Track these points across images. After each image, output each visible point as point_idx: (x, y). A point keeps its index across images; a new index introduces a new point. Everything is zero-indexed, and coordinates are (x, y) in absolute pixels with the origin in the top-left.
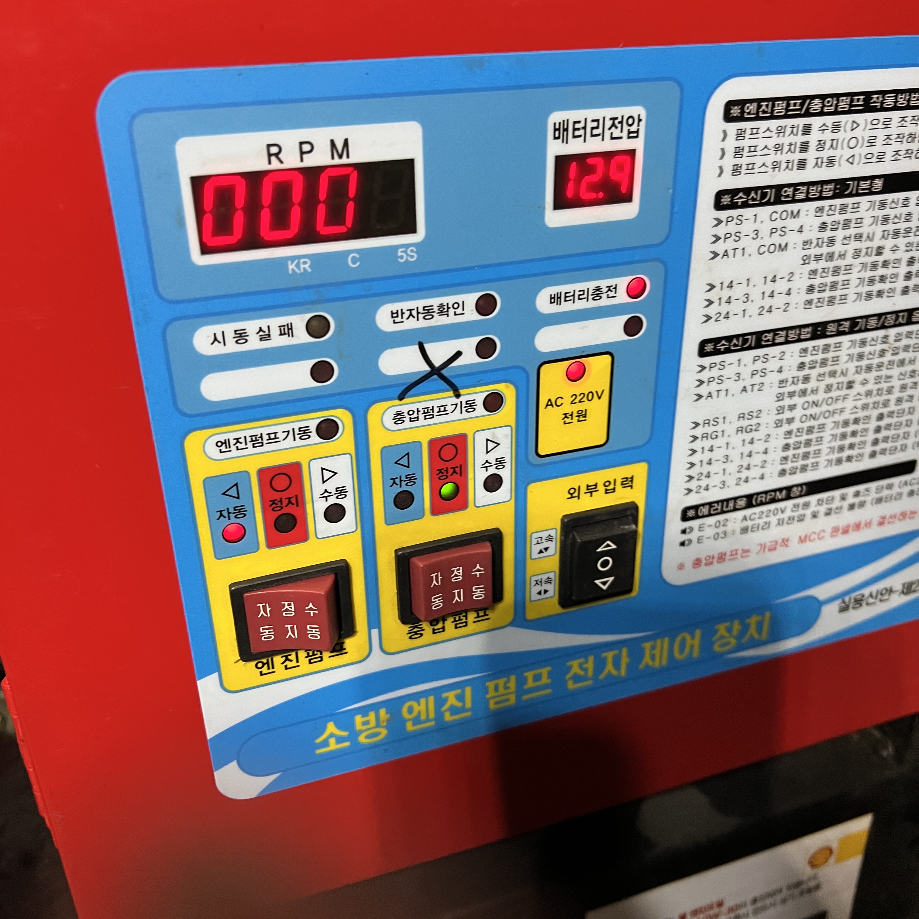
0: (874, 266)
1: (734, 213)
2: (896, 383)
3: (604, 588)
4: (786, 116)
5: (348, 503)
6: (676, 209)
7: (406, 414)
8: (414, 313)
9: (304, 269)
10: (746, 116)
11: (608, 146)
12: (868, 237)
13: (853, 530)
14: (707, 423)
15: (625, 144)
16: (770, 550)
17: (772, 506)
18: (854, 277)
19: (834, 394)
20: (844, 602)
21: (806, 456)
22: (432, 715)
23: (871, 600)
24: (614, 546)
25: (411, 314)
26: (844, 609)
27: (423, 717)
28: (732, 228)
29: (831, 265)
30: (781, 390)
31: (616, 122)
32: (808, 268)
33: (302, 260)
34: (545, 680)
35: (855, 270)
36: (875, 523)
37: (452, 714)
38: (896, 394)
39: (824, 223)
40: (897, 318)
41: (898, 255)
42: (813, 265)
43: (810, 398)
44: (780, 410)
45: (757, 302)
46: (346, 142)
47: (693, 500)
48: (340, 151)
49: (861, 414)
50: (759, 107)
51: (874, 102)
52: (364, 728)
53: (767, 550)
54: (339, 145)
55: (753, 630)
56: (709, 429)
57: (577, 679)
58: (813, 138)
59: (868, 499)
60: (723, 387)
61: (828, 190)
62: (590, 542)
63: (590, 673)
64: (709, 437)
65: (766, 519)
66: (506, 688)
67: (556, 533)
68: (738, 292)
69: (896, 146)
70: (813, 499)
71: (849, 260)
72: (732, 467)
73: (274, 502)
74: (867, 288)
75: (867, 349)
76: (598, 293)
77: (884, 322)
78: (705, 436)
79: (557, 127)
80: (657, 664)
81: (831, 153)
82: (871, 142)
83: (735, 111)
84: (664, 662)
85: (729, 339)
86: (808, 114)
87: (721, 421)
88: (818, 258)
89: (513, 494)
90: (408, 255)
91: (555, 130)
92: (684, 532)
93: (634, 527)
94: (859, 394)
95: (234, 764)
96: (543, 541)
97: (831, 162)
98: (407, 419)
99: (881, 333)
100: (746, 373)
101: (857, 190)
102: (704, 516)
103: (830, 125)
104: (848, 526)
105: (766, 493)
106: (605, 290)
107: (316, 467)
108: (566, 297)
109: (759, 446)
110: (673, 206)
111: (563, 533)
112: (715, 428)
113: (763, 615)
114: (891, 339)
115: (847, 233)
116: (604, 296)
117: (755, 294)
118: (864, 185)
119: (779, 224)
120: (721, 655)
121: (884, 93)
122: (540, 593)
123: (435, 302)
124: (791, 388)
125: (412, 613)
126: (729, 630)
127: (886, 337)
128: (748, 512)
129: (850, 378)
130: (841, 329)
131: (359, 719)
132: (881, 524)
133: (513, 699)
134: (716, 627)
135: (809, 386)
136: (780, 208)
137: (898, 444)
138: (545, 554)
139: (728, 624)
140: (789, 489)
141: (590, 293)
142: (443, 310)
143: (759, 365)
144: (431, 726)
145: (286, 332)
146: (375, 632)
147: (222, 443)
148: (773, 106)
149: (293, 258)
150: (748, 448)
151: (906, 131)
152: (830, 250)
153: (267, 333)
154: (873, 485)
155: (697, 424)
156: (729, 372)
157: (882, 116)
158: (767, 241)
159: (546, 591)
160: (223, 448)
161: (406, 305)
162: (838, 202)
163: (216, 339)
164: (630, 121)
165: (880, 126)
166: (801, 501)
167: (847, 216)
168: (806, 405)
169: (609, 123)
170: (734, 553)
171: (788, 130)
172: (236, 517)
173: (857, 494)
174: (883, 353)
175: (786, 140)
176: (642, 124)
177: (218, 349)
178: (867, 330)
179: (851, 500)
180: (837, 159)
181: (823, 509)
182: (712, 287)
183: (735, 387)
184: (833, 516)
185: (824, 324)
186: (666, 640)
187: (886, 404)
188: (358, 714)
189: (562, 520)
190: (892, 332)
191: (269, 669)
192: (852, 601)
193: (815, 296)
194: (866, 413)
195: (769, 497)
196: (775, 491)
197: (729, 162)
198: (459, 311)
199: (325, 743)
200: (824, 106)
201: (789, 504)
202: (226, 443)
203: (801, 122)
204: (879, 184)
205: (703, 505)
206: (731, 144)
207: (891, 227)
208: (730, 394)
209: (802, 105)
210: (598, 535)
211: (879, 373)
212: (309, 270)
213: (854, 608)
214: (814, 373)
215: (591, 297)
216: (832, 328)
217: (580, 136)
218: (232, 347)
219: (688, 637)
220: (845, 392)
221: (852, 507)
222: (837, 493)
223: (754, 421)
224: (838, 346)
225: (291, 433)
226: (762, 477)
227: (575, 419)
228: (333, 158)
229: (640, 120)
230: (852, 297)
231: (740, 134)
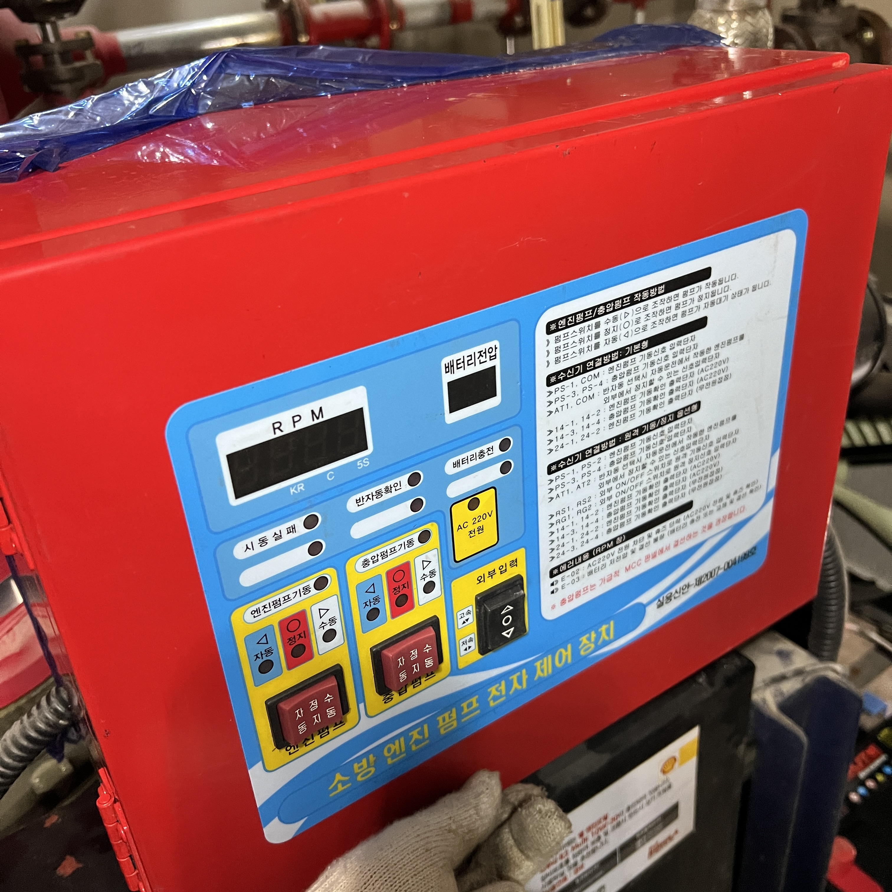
0: (649, 392)
1: (559, 385)
2: (673, 457)
3: (509, 636)
4: (584, 321)
5: (338, 627)
6: (523, 393)
7: (370, 560)
8: (370, 497)
9: (301, 490)
10: (560, 328)
11: (479, 368)
12: (643, 376)
13: (659, 554)
14: (558, 513)
15: (489, 365)
16: (608, 581)
17: (605, 554)
18: (637, 403)
19: (634, 475)
20: (659, 601)
21: (622, 517)
22: (403, 749)
23: (677, 595)
24: (511, 608)
25: (368, 498)
26: (660, 605)
27: (398, 753)
28: (559, 394)
29: (622, 399)
30: (602, 481)
31: (482, 353)
32: (608, 404)
33: (298, 485)
34: (475, 705)
35: (637, 398)
36: (672, 546)
37: (416, 745)
38: (674, 464)
39: (615, 376)
40: (668, 418)
41: (663, 382)
42: (612, 402)
43: (620, 481)
44: (602, 494)
45: (579, 432)
46: (321, 409)
47: (556, 563)
48: (317, 415)
49: (653, 482)
50: (567, 320)
51: (637, 298)
52: (359, 771)
53: (606, 581)
54: (317, 412)
55: (604, 634)
56: (560, 517)
57: (495, 698)
58: (602, 330)
59: (666, 533)
60: (565, 489)
61: (615, 356)
62: (496, 610)
63: (504, 693)
64: (561, 521)
65: (602, 563)
66: (450, 717)
67: (473, 608)
68: (567, 430)
69: (653, 320)
70: (631, 542)
71: (633, 393)
72: (577, 536)
73: (290, 639)
74: (646, 406)
75: (651, 443)
76: (482, 454)
77: (660, 423)
78: (558, 522)
79: (447, 366)
80: (546, 674)
81: (614, 334)
82: (638, 322)
83: (553, 327)
84: (550, 671)
85: (565, 459)
86: (597, 316)
87: (567, 509)
88: (614, 397)
89: (443, 590)
90: (363, 463)
91: (446, 368)
92: (552, 584)
93: (522, 592)
94: (650, 470)
95: (276, 820)
96: (465, 615)
97: (615, 339)
98: (371, 563)
99: (659, 430)
100: (578, 477)
101: (633, 351)
102: (563, 571)
103: (611, 319)
104: (655, 553)
105: (600, 546)
106: (486, 451)
107: (315, 609)
108: (463, 461)
109: (593, 519)
110: (521, 392)
111: (478, 607)
112: (564, 515)
113: (609, 624)
114: (666, 432)
115: (630, 377)
116: (486, 455)
117: (578, 429)
118: (637, 347)
119: (587, 384)
120: (585, 657)
121: (641, 292)
122: (466, 650)
123: (382, 487)
124: (607, 479)
125: (385, 686)
126: (589, 639)
127: (663, 432)
128: (591, 561)
129: (643, 462)
130: (634, 435)
131: (356, 766)
132: (676, 545)
133: (455, 724)
134: (580, 639)
135: (618, 474)
136: (586, 375)
137: (680, 494)
138: (467, 623)
139: (587, 635)
140: (615, 540)
141: (477, 455)
142: (388, 490)
143: (586, 470)
144: (404, 757)
145: (291, 530)
146: (362, 706)
147: (255, 611)
148: (575, 317)
149: (292, 486)
150: (586, 521)
151: (658, 309)
152: (621, 390)
153: (279, 535)
154: (667, 523)
155: (552, 516)
156: (569, 478)
157: (641, 305)
158: (581, 396)
159: (470, 647)
160: (256, 614)
161: (364, 494)
162: (622, 361)
163: (247, 548)
164: (490, 350)
165: (642, 310)
166: (623, 545)
167: (629, 368)
168: (618, 486)
169: (477, 355)
170: (585, 589)
171: (587, 329)
172: (266, 656)
173: (658, 531)
174: (662, 442)
175: (585, 335)
176: (498, 350)
177: (250, 553)
178: (650, 431)
179: (654, 536)
180: (618, 337)
181: (638, 547)
182: (551, 432)
183: (572, 487)
184: (645, 549)
185: (623, 435)
186: (550, 657)
187: (668, 472)
188: (355, 763)
189: (476, 598)
190: (666, 428)
191: (294, 749)
192: (665, 598)
193: (615, 420)
194: (656, 480)
195: (602, 548)
196: (606, 543)
197: (553, 356)
198: (398, 487)
199: (336, 788)
200: (606, 309)
201: (616, 548)
202: (257, 611)
203: (593, 322)
204: (645, 344)
205: (562, 564)
206: (553, 346)
207: (656, 367)
208: (570, 492)
209: (593, 312)
210: (500, 603)
211: (661, 455)
212: (304, 490)
213: (666, 603)
214: (620, 466)
215: (478, 458)
216: (628, 436)
217: (461, 367)
218: (258, 549)
219: (563, 650)
220: (641, 471)
221: (656, 540)
222: (645, 534)
223: (587, 505)
224: (633, 445)
225: (298, 592)
226: (597, 537)
227: (477, 533)
228: (313, 420)
229: (496, 348)
230: (638, 414)
231: (557, 340)
